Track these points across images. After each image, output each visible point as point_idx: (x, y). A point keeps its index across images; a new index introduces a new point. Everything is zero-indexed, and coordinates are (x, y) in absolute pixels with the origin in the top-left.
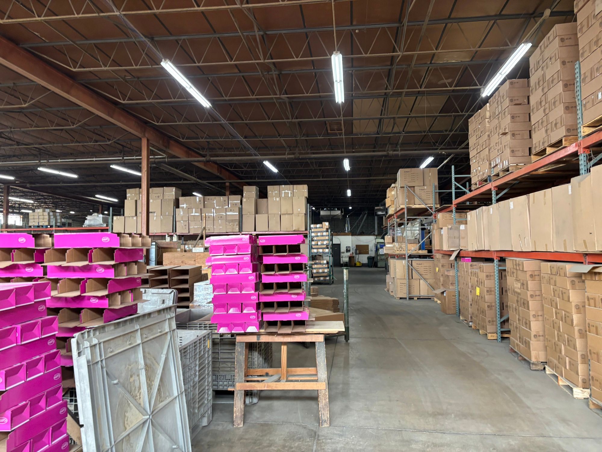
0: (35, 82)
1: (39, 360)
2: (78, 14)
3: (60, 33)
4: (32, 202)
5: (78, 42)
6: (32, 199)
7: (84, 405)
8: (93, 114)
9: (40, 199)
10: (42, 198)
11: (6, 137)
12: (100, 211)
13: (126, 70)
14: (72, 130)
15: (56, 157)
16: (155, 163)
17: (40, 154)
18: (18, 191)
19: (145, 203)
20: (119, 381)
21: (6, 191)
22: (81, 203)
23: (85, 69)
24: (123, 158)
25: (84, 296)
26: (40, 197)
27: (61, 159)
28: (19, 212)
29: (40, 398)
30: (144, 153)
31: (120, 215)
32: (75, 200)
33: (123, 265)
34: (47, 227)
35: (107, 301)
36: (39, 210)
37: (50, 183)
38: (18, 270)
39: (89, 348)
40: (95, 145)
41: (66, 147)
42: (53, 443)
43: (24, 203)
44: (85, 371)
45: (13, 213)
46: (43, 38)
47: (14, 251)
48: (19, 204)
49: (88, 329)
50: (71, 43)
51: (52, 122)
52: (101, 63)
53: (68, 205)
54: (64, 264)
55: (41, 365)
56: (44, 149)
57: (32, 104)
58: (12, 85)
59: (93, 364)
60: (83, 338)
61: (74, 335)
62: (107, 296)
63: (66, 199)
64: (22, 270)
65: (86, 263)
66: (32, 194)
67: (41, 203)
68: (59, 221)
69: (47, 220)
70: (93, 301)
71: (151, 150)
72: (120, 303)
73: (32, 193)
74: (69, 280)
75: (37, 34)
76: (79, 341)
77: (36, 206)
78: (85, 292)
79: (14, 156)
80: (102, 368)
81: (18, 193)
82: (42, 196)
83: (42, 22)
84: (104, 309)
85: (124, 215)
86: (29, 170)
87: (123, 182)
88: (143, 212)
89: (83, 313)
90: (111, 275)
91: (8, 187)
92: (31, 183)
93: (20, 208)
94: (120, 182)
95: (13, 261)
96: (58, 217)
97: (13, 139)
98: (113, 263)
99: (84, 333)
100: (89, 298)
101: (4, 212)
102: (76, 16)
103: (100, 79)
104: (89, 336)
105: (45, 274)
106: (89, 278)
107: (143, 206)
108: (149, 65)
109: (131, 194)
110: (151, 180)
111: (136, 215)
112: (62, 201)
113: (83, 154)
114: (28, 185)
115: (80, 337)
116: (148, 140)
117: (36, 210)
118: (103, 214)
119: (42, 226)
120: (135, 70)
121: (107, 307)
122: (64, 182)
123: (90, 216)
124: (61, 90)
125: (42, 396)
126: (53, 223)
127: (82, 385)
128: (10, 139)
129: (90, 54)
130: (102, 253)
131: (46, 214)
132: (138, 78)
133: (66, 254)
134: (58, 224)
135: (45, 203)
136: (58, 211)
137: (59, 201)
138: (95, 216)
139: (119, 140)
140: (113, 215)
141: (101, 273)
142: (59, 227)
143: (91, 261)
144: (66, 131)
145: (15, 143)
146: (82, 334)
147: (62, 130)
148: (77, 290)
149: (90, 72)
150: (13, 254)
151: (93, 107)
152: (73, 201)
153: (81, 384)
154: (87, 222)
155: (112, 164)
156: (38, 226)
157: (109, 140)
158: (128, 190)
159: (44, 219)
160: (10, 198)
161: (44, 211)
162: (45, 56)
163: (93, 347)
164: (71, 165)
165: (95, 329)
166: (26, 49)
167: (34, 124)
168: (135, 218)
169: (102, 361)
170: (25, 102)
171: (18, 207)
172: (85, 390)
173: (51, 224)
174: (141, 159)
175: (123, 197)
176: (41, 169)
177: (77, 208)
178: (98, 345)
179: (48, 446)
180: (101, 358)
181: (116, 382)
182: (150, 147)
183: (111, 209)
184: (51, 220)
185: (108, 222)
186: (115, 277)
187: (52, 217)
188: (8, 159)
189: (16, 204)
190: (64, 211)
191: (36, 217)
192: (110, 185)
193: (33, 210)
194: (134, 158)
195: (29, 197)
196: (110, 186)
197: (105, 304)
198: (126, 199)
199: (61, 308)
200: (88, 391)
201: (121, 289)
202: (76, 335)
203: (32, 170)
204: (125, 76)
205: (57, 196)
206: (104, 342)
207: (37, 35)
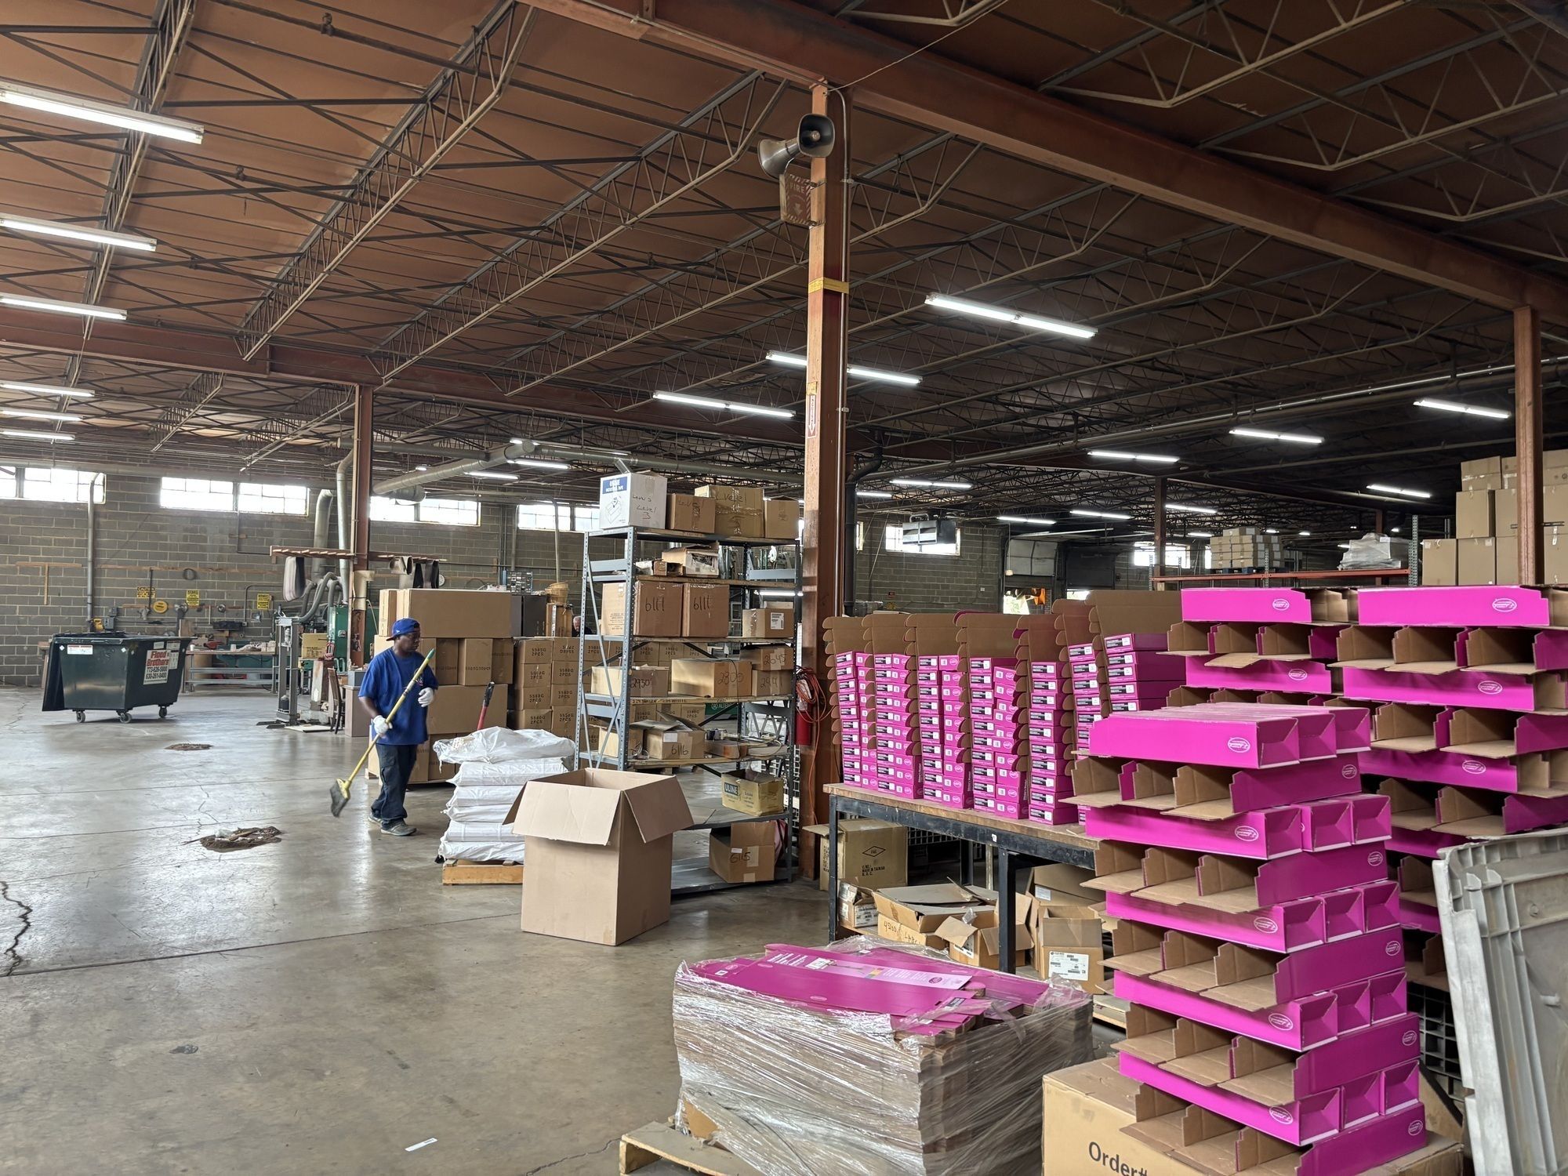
0: (1232, 224)
1: (1352, 897)
2: (1347, 21)
3: (1297, 84)
4: (1212, 512)
5: (1341, 93)
6: (1212, 506)
7: (1475, 1041)
8: (1369, 269)
9: (1228, 505)
10: (1235, 501)
11: (1163, 367)
12: (1379, 526)
13: (1472, 129)
14: (1312, 323)
15: (1273, 398)
16: (1556, 377)
17: (1236, 396)
18: (1182, 489)
19: (1531, 498)
20: (1561, 1001)
21: (1159, 490)
22: (1328, 507)
23: (1360, 158)
24: (1454, 376)
25: (1446, 753)
26: (1230, 500)
27: (1283, 402)
28: (1185, 538)
29: (1356, 993)
30: (1524, 351)
31: (1442, 536)
32: (1312, 501)
33: (1556, 677)
34: (1250, 570)
35: (1512, 775)
36: (1231, 532)
37: (1254, 463)
38: (1270, 675)
39: (1481, 892)
40: (1370, 352)
41: (1296, 368)
42: (1390, 1111)
43: (1195, 515)
44: (1474, 949)
45: (1173, 540)
46: (1254, 113)
47: (1263, 631)
48: (1184, 519)
49: (1475, 841)
50: (1327, 100)
51: (1266, 314)
52: (1404, 130)
53: (1295, 516)
54: (1390, 666)
55: (1355, 913)
56: (1245, 383)
57: (1224, 280)
58: (1180, 244)
59: (1493, 938)
60: (1462, 862)
61: (1440, 851)
62: (1511, 761)
63: (1291, 501)
64: (1283, 676)
65: (1450, 667)
66: (1213, 494)
67: (1233, 515)
68: (1277, 556)
69: (1250, 555)
70: (1469, 768)
71: (1545, 341)
72: (1546, 784)
73: (1212, 490)
74: (1400, 709)
75: (1238, 106)
76: (1453, 869)
77: (1219, 522)
78: (1448, 744)
79: (1178, 409)
80: (1516, 952)
81: (1184, 492)
82: (1235, 496)
83: (1258, 73)
84: (1506, 794)
85: (1453, 535)
86: (1208, 438)
87: (1448, 442)
88: (1524, 524)
89: (1443, 798)
90: (1523, 701)
91: (1164, 480)
92: (1212, 468)
93: (1185, 529)
94: (1439, 444)
95: (1261, 654)
96: (1276, 547)
97: (1178, 370)
98: (1529, 670)
99: (1465, 850)
100: (1460, 758)
101: (1157, 538)
102: (1344, 25)
103: (1395, 172)
104: (1475, 860)
105: (1337, 687)
106: (1457, 708)
107: (1523, 506)
108: (1551, 92)
109: (1475, 477)
110: (1547, 428)
111: (1493, 533)
112: (1281, 507)
113: (1336, 382)
114: (1207, 474)
115: (1456, 858)
116: (1534, 314)
117: (1225, 532)
118: (1390, 534)
119: (1240, 570)
120: (1504, 118)
121: (1515, 791)
122: (1287, 459)
123: (1356, 542)
124: (1293, 228)
125: (1362, 988)
126: (1264, 562)
127: (1469, 988)
128: (1172, 371)
129: (1373, 115)
130: (1491, 641)
131: (1247, 539)
132: (1507, 138)
133: (1394, 640)
134: (1277, 564)
135: (1241, 513)
136: (1269, 531)
137: (1274, 505)
138: (1371, 539)
139: (1440, 327)
140: (1422, 537)
141: (1494, 696)
142: (1278, 570)
143: (1463, 662)
144: (1298, 329)
145: (1183, 378)
146: (1459, 852)
147: (1288, 328)
148: (1427, 734)
149: (1370, 162)
150: (1260, 637)
151: (1372, 251)
152: (1308, 505)
153: (1465, 982)
154: (1347, 558)
155: (1420, 397)
156: (1231, 570)
157: (1413, 332)
158: (1464, 465)
159: (1242, 552)
160: (1168, 506)
161: (1243, 533)
162: (1258, 155)
163: (1490, 891)
164: (1308, 414)
165: (1492, 846)
166: (1213, 152)
167: (1226, 327)
168: (1489, 543)
169: (1514, 934)
170: (1208, 277)
171: (1180, 527)
172: (1476, 1001)
173: (1260, 565)
174: (1513, 371)
175: (1448, 488)
176: (1238, 432)
177: (1317, 521)
178: (1502, 889)
179: (1377, 1114)
180: (1511, 926)
181: (1552, 1000)
182: (1543, 334)
183: (1415, 519)
184: (1260, 555)
185: (1407, 557)
186: (1536, 709)
187: (1261, 547)
188: (1165, 417)
189: (1178, 518)
190: (1285, 530)
191: (1226, 548)
192: (1406, 454)
193: (1218, 533)
194: (1489, 370)
195: (1205, 502)
196: (1406, 457)
197: (1508, 781)
198: (1460, 490)
199: (1384, 778)
200: (1485, 1006)
201: (1552, 745)
202: (1447, 852)
203: (1215, 436)
204: (1469, 144)
205: (1269, 495)
206: (1517, 884)
207: (1239, 110)
